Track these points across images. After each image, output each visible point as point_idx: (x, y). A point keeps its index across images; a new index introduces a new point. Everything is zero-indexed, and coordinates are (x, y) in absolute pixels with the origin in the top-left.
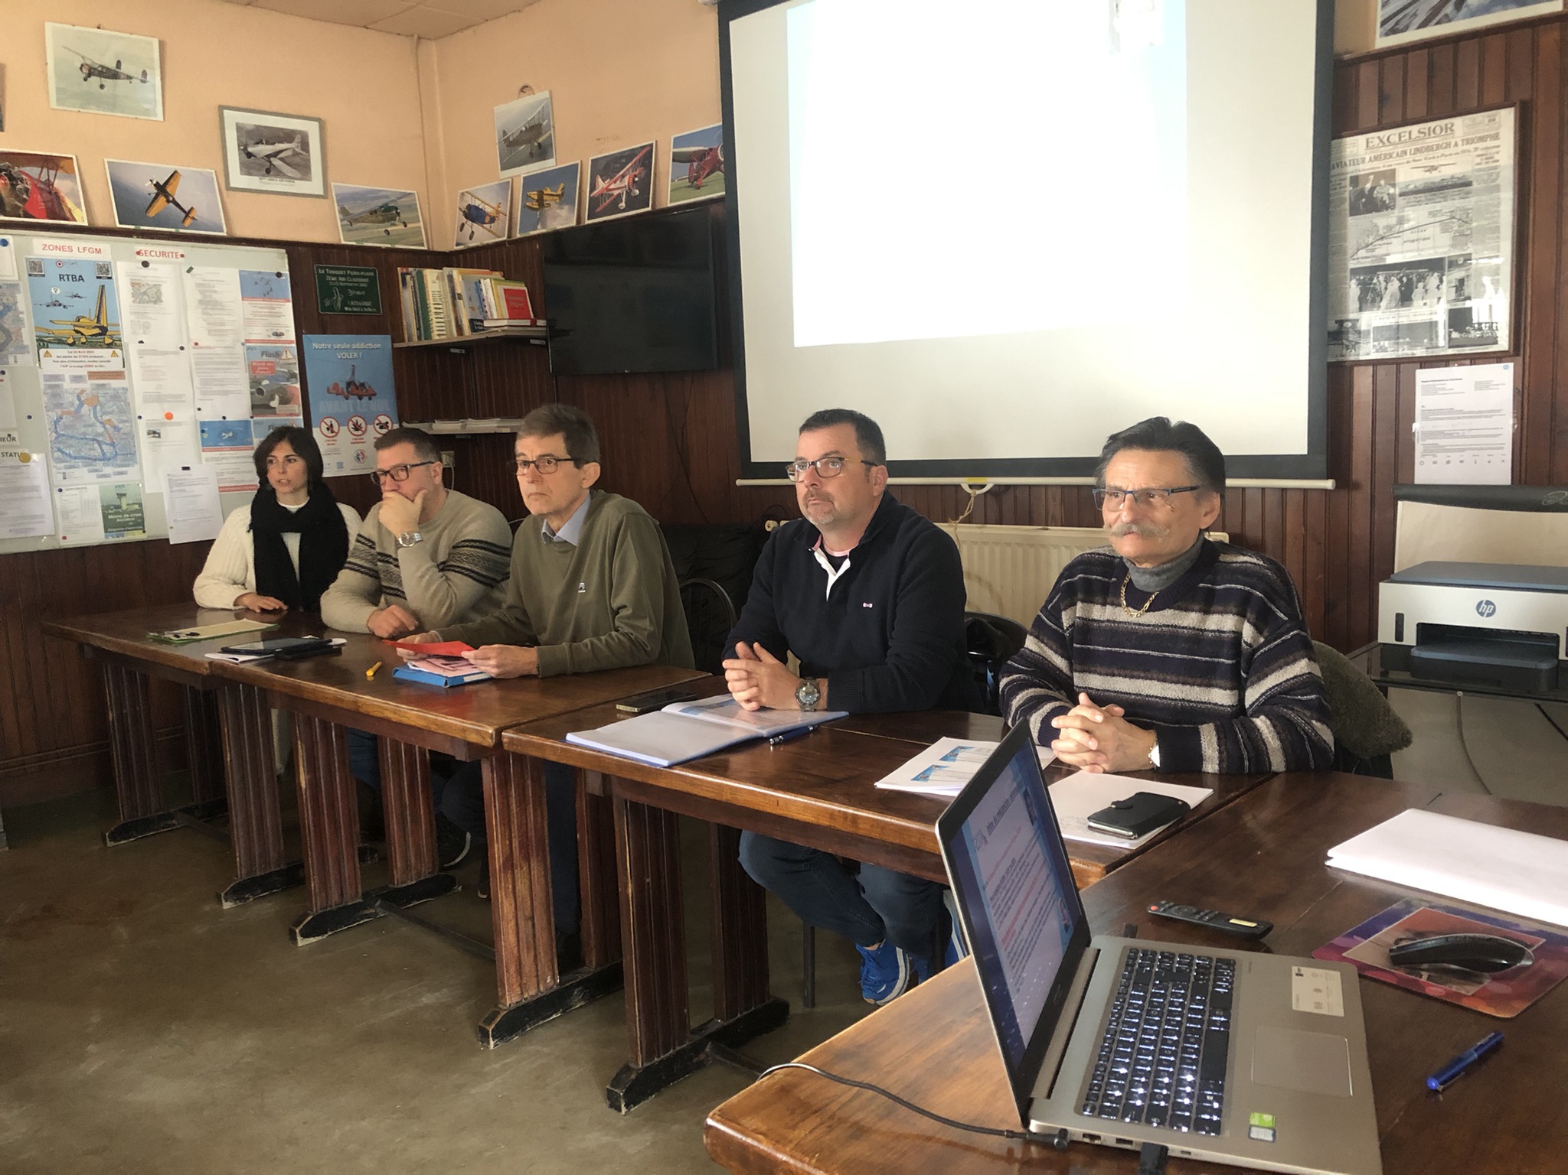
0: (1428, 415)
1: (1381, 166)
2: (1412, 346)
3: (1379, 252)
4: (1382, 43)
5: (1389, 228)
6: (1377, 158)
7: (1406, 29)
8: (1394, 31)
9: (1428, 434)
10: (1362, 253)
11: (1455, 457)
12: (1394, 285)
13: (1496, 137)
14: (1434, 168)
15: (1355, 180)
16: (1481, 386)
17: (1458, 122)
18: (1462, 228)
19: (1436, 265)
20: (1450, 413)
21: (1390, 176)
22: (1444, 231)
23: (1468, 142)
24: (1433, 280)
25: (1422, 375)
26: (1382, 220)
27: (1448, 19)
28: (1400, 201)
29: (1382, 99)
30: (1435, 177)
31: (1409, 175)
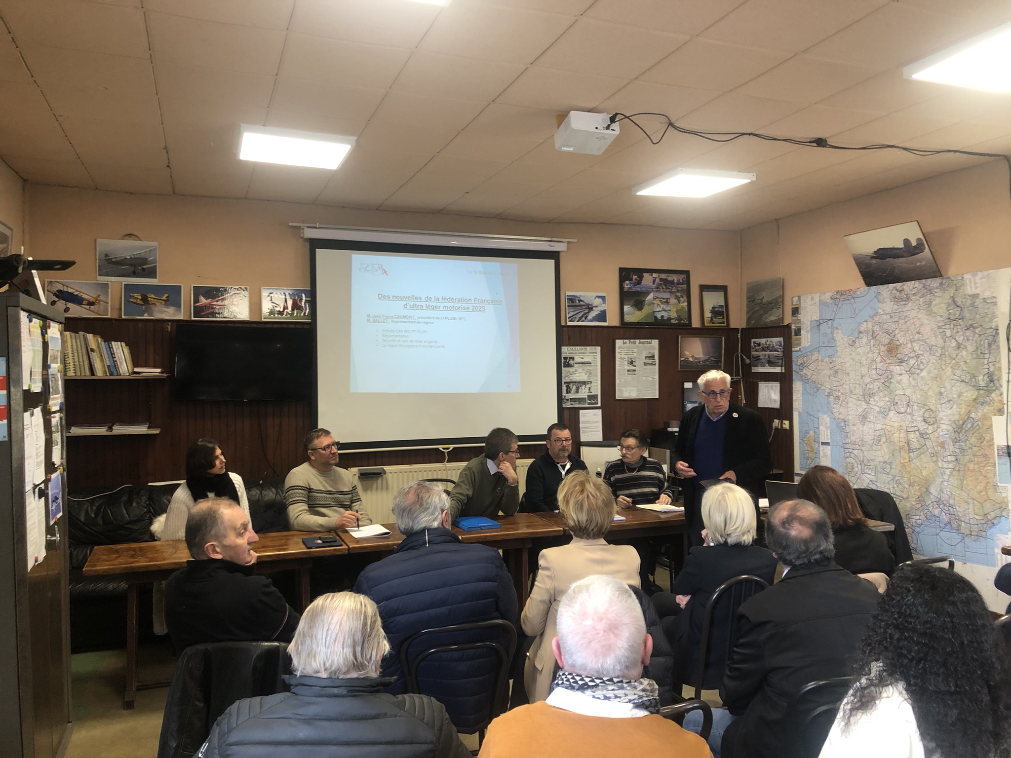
0: (584, 422)
1: (571, 355)
2: (579, 404)
3: (571, 378)
4: (569, 323)
5: (573, 372)
6: (570, 353)
7: (574, 321)
8: (570, 321)
9: (583, 428)
10: (567, 378)
11: (589, 434)
12: (575, 387)
13: (596, 353)
14: (583, 358)
15: (565, 358)
16: (595, 415)
17: (588, 348)
18: (590, 373)
19: (584, 383)
20: (588, 422)
21: (573, 358)
22: (586, 374)
23: (591, 353)
24: (583, 387)
25: (581, 411)
26: (571, 369)
27: (583, 321)
28: (576, 365)
29: (569, 338)
30: (583, 361)
31: (577, 359)
